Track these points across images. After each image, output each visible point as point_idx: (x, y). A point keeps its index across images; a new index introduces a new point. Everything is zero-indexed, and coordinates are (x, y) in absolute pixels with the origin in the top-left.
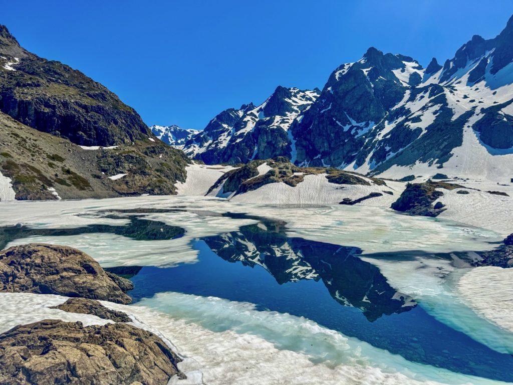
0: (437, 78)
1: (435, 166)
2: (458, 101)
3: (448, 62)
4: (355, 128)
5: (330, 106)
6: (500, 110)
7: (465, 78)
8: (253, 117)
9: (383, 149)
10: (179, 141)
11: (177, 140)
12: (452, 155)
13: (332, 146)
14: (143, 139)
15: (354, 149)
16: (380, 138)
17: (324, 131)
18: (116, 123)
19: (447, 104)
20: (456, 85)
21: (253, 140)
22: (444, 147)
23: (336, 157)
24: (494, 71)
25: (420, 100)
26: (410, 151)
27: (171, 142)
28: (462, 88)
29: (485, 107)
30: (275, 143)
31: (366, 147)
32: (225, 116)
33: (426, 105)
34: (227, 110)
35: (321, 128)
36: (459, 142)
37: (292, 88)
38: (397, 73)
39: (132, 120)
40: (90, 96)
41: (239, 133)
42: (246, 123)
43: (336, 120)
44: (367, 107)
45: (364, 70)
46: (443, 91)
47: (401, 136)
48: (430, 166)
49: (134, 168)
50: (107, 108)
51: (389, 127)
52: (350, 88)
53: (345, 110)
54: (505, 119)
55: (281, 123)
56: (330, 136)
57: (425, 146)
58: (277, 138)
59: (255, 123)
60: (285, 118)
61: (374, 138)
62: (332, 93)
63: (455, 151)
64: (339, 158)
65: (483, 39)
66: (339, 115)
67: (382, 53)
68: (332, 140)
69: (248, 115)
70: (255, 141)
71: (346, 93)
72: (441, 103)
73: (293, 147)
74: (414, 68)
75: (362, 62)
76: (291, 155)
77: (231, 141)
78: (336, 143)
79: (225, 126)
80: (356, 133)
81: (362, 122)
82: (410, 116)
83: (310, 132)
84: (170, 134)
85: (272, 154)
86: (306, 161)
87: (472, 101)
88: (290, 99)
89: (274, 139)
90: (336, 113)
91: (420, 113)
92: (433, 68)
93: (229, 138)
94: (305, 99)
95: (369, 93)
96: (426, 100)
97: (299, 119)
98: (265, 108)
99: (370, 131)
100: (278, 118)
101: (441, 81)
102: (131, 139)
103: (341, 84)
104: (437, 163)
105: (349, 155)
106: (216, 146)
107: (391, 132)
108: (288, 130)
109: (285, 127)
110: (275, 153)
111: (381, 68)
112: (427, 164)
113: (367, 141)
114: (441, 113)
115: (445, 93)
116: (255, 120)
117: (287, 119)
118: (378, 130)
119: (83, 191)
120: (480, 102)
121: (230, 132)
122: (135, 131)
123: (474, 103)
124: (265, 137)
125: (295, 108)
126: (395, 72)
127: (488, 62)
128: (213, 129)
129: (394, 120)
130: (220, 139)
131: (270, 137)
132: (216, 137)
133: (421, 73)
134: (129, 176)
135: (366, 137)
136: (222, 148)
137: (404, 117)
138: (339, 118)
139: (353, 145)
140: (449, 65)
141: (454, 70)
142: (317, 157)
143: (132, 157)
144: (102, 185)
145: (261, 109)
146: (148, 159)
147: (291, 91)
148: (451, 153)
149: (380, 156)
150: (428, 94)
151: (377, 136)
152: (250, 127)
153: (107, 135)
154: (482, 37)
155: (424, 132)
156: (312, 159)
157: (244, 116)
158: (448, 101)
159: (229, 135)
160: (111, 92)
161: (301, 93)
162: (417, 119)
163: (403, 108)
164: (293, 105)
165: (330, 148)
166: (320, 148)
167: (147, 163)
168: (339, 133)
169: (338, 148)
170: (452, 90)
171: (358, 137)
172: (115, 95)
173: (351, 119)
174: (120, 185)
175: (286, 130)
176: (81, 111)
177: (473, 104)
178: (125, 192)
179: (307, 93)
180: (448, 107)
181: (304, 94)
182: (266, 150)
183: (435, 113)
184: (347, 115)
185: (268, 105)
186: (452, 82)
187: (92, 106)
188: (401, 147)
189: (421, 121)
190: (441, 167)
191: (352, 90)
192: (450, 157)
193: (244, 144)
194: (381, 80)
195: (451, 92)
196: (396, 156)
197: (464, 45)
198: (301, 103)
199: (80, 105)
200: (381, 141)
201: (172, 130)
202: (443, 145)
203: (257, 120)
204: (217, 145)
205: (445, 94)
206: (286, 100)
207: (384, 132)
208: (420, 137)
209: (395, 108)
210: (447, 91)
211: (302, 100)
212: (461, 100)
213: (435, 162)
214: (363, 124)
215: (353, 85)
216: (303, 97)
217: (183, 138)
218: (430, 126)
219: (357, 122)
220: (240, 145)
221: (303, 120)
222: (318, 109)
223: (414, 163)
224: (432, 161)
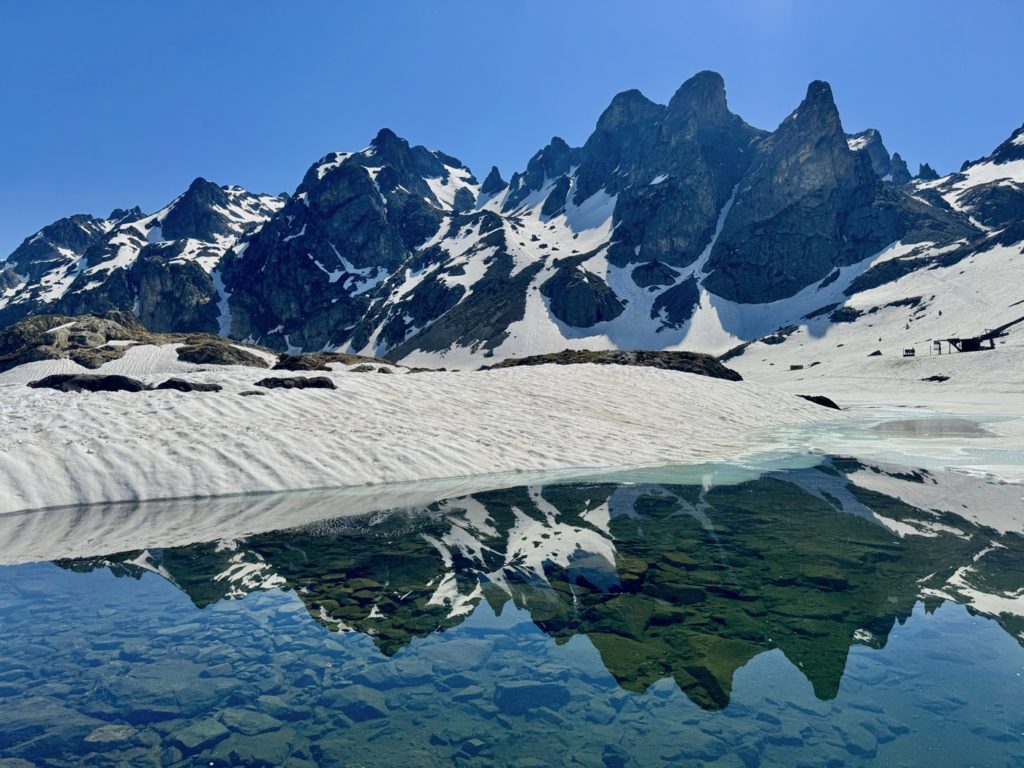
0: (499, 204)
1: (481, 352)
2: (522, 244)
3: (516, 177)
4: (352, 278)
5: (304, 229)
6: (579, 264)
7: (538, 210)
8: (136, 238)
9: (399, 320)
12: (507, 335)
13: (306, 309)
15: (349, 317)
16: (395, 299)
17: (289, 277)
19: (505, 248)
20: (525, 218)
21: (130, 288)
22: (497, 321)
23: (314, 333)
24: (578, 201)
25: (465, 237)
26: (444, 326)
28: (532, 223)
29: (560, 258)
30: (181, 296)
31: (371, 315)
32: (66, 231)
33: (474, 246)
34: (72, 217)
35: (284, 271)
36: (518, 313)
37: (231, 187)
38: (434, 184)
41: (95, 269)
42: (115, 249)
43: (314, 259)
44: (373, 241)
45: (370, 170)
46: (502, 225)
47: (432, 300)
48: (473, 352)
51: (412, 281)
52: (341, 201)
53: (333, 241)
54: (586, 280)
55: (199, 255)
56: (303, 288)
57: (467, 318)
58: (184, 285)
59: (139, 250)
60: (209, 245)
61: (386, 299)
62: (307, 203)
63: (513, 328)
64: (319, 334)
65: (567, 146)
66: (320, 249)
67: (406, 143)
68: (307, 298)
69: (122, 231)
70: (136, 290)
71: (334, 209)
72: (496, 246)
73: (224, 307)
74: (463, 179)
75: (368, 154)
76: (218, 324)
77: (74, 286)
78: (314, 305)
79: (67, 253)
80: (354, 288)
81: (365, 267)
82: (448, 263)
83: (260, 279)
85: (172, 321)
86: (250, 337)
87: (543, 246)
88: (225, 208)
89: (177, 288)
90: (314, 246)
91: (463, 259)
92: (493, 184)
93: (70, 280)
94: (258, 212)
95: (378, 214)
96: (475, 237)
97: (236, 250)
98: (165, 221)
99: (379, 284)
100: (193, 244)
101: (505, 210)
103: (324, 190)
104: (484, 348)
105: (340, 328)
106: (32, 297)
107: (415, 291)
108: (214, 269)
109: (208, 264)
110: (180, 318)
111: (403, 171)
112: (468, 349)
113: (372, 304)
114: (495, 263)
115: (504, 228)
116: (139, 244)
117: (214, 248)
118: (393, 285)
120: (554, 249)
121: (74, 266)
123: (546, 249)
124: (158, 282)
125: (236, 228)
126: (430, 182)
127: (571, 185)
128: (32, 258)
129: (421, 268)
130: (46, 282)
131: (169, 283)
132: (36, 274)
133: (474, 190)
135: (372, 297)
136: (48, 301)
137: (438, 264)
138: (319, 255)
139: (348, 310)
140: (518, 183)
141: (525, 192)
142: (276, 330)
145: (155, 222)
147: (228, 191)
148: (507, 331)
149: (395, 333)
150: (477, 227)
151: (391, 296)
152: (126, 257)
154: (566, 142)
155: (469, 293)
156: (264, 332)
157: (112, 234)
158: (507, 243)
159: (69, 272)
161: (249, 198)
162: (458, 270)
163: (436, 248)
164: (230, 221)
165: (302, 313)
166: (282, 312)
168: (320, 283)
169: (318, 315)
170: (517, 223)
171: (357, 296)
173: (344, 260)
175: (208, 270)
177: (544, 252)
179: (264, 200)
180: (507, 252)
181: (256, 201)
182: (159, 309)
183: (486, 262)
184: (337, 252)
185: (172, 214)
186: (521, 211)
188: (430, 318)
189: (462, 272)
190: (489, 355)
191: (344, 204)
192: (504, 338)
193: (106, 295)
194: (400, 193)
195: (514, 228)
196: (421, 334)
197: (540, 152)
198: (248, 218)
200: (399, 305)
202: (496, 318)
203: (144, 244)
204: (35, 293)
205: (504, 231)
206: (215, 208)
207: (404, 289)
208: (460, 301)
209: (423, 247)
210: (507, 226)
211: (251, 213)
212: (528, 242)
213: (481, 346)
214: (367, 270)
215: (348, 196)
216: (256, 206)
218: (477, 283)
219: (356, 267)
220: (94, 296)
221: (246, 252)
222: (279, 234)
223: (447, 346)
224: (477, 345)
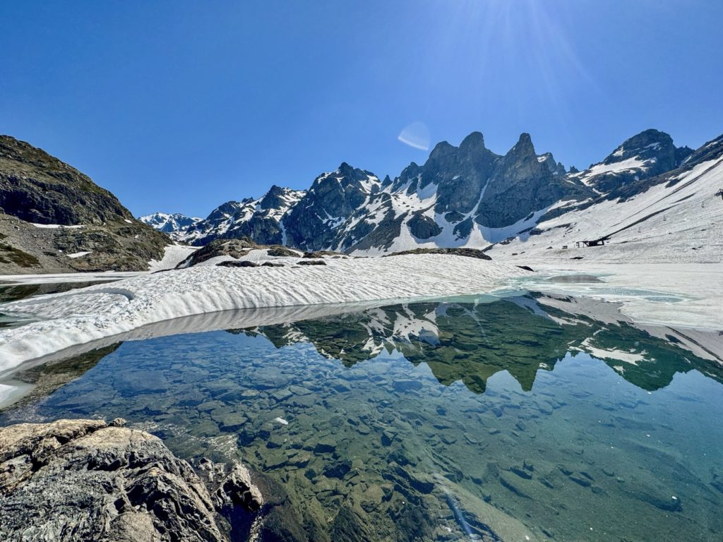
0: (389, 190)
1: (382, 250)
2: (399, 206)
3: (396, 179)
4: (331, 222)
5: (313, 203)
6: (423, 213)
7: (405, 191)
8: (251, 209)
9: (350, 238)
10: (183, 228)
11: (181, 227)
12: (393, 243)
13: (314, 234)
14: (117, 220)
15: (330, 237)
16: (348, 229)
17: (308, 222)
18: (83, 203)
19: (392, 207)
20: (400, 195)
21: (250, 228)
22: (389, 237)
23: (317, 243)
24: (422, 187)
25: (375, 204)
26: (367, 240)
27: (175, 229)
28: (403, 197)
29: (415, 211)
30: (268, 231)
31: (339, 236)
32: (226, 207)
33: (379, 207)
34: (229, 202)
35: (306, 220)
36: (398, 234)
37: (286, 188)
38: (363, 183)
39: (105, 202)
40: (52, 175)
41: (237, 222)
42: (244, 213)
43: (317, 215)
44: (339, 206)
45: (338, 179)
46: (390, 198)
47: (362, 229)
48: (379, 250)
49: (101, 246)
50: (72, 188)
51: (355, 222)
52: (327, 191)
53: (324, 207)
54: (425, 219)
55: (274, 215)
56: (313, 226)
57: (377, 236)
58: (269, 227)
59: (252, 214)
60: (278, 211)
61: (345, 230)
62: (314, 193)
63: (395, 240)
64: (319, 244)
66: (319, 211)
67: (352, 167)
68: (314, 230)
69: (247, 207)
70: (252, 229)
71: (324, 195)
72: (388, 207)
73: (284, 234)
74: (375, 181)
75: (337, 173)
76: (282, 241)
77: (230, 228)
78: (317, 233)
79: (227, 215)
80: (332, 225)
81: (336, 217)
82: (369, 214)
83: (297, 223)
84: (174, 222)
85: (265, 240)
86: (294, 246)
87: (408, 206)
88: (284, 196)
89: (267, 228)
90: (317, 210)
91: (375, 212)
92: (387, 182)
93: (229, 226)
94: (296, 197)
95: (341, 196)
96: (380, 204)
97: (288, 212)
98: (262, 202)
99: (342, 224)
100: (272, 211)
101: (392, 192)
102: (102, 219)
103: (321, 188)
105: (327, 241)
107: (356, 226)
108: (280, 220)
109: (278, 218)
110: (268, 239)
111: (351, 179)
112: (377, 249)
113: (339, 231)
114: (388, 213)
116: (252, 212)
117: (280, 212)
118: (347, 224)
119: (27, 268)
120: (412, 207)
121: (230, 220)
122: (107, 212)
124: (260, 226)
125: (288, 204)
126: (361, 182)
127: (419, 181)
128: (215, 218)
129: (358, 217)
130: (220, 227)
131: (264, 226)
132: (217, 224)
133: (379, 185)
134: (94, 254)
135: (339, 229)
136: (221, 234)
137: (365, 215)
138: (319, 213)
139: (330, 234)
140: (397, 181)
141: (400, 185)
142: (303, 243)
143: (99, 236)
144: (57, 262)
145: (258, 203)
146: (119, 239)
147: (285, 190)
148: (393, 241)
149: (348, 243)
150: (381, 199)
151: (346, 228)
152: (248, 217)
153: (71, 215)
154: (417, 164)
155: (377, 226)
156: (299, 244)
157: (243, 208)
158: (393, 205)
159: (228, 223)
160: (81, 174)
161: (293, 192)
162: (373, 217)
163: (364, 208)
164: (286, 201)
165: (313, 236)
166: (305, 236)
167: (117, 242)
168: (319, 224)
169: (319, 236)
170: (397, 197)
171: (333, 229)
172: (87, 177)
173: (328, 215)
174: (80, 263)
175: (278, 220)
176: (35, 188)
177: (408, 208)
178: (85, 269)
179: (298, 193)
180: (393, 209)
181: (295, 193)
182: (260, 236)
183: (384, 213)
184: (325, 212)
185: (264, 200)
186: (398, 192)
187: (51, 185)
188: (362, 237)
189: (375, 218)
190: (386, 251)
191: (328, 193)
193: (241, 231)
194: (350, 187)
195: (395, 199)
196: (358, 243)
197: (406, 168)
198: (292, 200)
199: (36, 183)
200: (349, 232)
201: (176, 218)
203: (254, 211)
204: (217, 231)
205: (391, 200)
206: (280, 197)
207: (351, 225)
208: (374, 230)
209: (359, 208)
210: (393, 198)
211: (293, 198)
212: (401, 205)
213: (383, 247)
214: (337, 219)
215: (330, 189)
216: (295, 195)
217: (187, 225)
218: (381, 222)
219: (333, 217)
220: (237, 232)
221: (292, 213)
222: (304, 206)
223: (369, 248)
224: (381, 247)
